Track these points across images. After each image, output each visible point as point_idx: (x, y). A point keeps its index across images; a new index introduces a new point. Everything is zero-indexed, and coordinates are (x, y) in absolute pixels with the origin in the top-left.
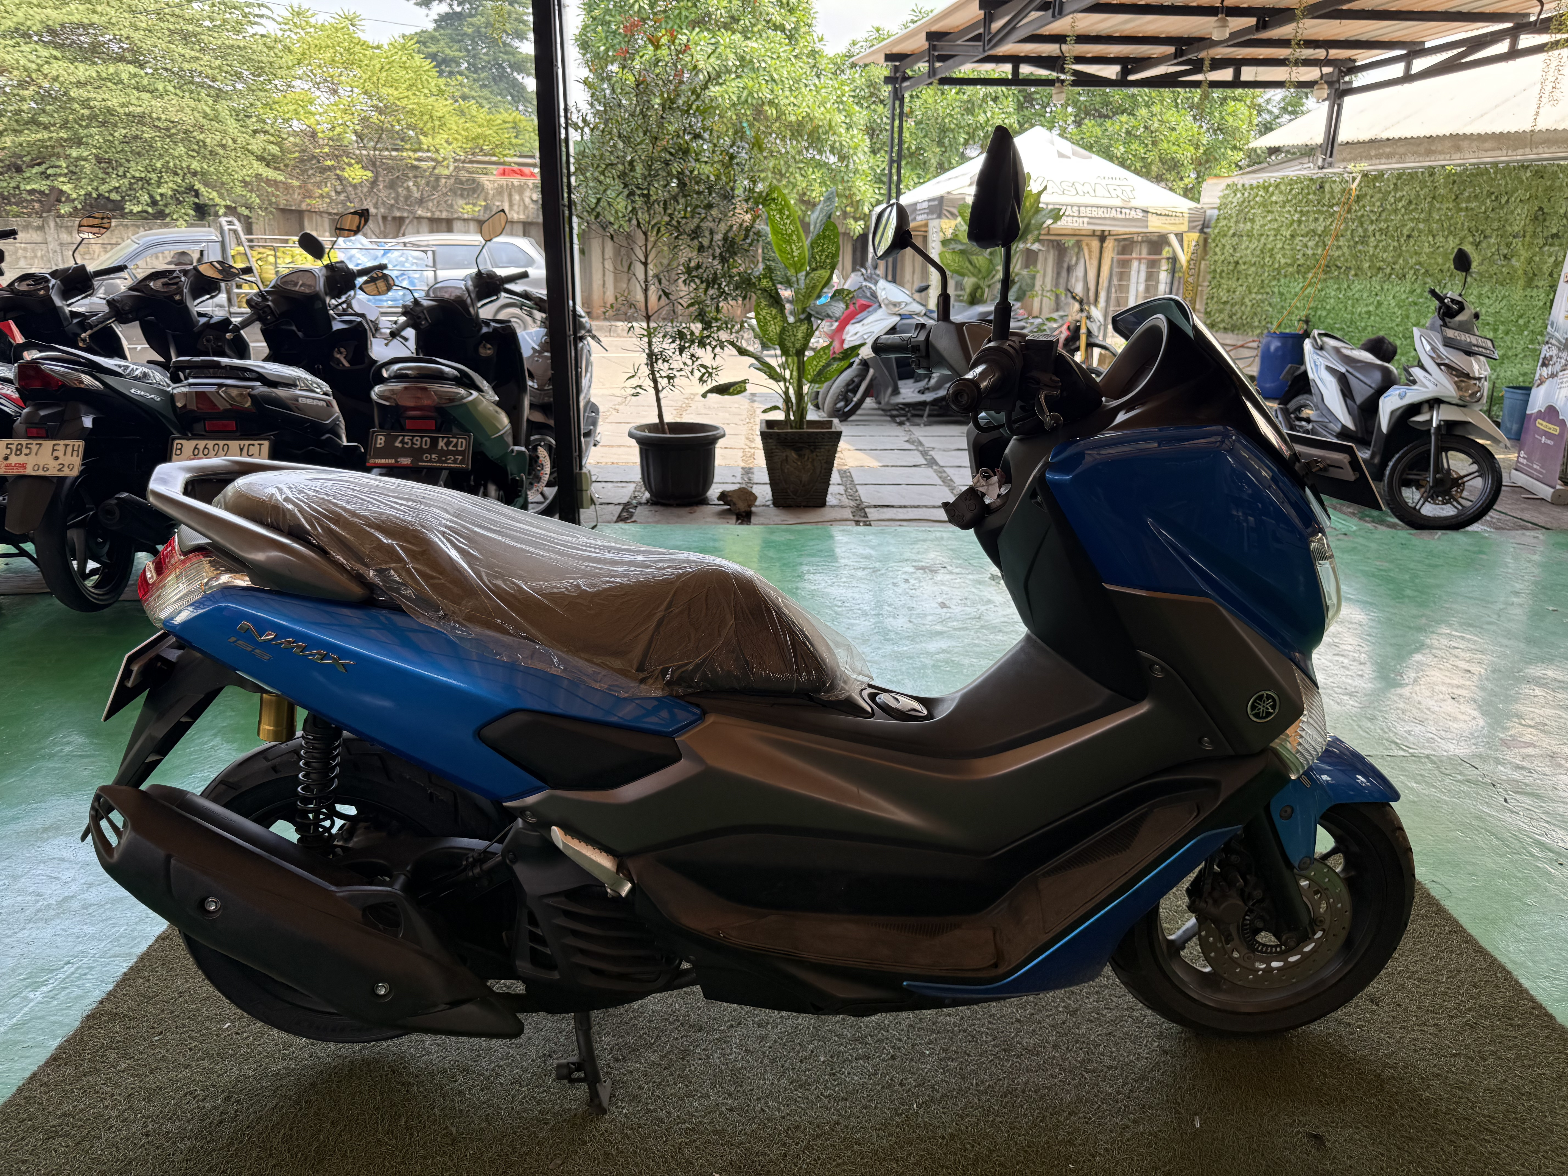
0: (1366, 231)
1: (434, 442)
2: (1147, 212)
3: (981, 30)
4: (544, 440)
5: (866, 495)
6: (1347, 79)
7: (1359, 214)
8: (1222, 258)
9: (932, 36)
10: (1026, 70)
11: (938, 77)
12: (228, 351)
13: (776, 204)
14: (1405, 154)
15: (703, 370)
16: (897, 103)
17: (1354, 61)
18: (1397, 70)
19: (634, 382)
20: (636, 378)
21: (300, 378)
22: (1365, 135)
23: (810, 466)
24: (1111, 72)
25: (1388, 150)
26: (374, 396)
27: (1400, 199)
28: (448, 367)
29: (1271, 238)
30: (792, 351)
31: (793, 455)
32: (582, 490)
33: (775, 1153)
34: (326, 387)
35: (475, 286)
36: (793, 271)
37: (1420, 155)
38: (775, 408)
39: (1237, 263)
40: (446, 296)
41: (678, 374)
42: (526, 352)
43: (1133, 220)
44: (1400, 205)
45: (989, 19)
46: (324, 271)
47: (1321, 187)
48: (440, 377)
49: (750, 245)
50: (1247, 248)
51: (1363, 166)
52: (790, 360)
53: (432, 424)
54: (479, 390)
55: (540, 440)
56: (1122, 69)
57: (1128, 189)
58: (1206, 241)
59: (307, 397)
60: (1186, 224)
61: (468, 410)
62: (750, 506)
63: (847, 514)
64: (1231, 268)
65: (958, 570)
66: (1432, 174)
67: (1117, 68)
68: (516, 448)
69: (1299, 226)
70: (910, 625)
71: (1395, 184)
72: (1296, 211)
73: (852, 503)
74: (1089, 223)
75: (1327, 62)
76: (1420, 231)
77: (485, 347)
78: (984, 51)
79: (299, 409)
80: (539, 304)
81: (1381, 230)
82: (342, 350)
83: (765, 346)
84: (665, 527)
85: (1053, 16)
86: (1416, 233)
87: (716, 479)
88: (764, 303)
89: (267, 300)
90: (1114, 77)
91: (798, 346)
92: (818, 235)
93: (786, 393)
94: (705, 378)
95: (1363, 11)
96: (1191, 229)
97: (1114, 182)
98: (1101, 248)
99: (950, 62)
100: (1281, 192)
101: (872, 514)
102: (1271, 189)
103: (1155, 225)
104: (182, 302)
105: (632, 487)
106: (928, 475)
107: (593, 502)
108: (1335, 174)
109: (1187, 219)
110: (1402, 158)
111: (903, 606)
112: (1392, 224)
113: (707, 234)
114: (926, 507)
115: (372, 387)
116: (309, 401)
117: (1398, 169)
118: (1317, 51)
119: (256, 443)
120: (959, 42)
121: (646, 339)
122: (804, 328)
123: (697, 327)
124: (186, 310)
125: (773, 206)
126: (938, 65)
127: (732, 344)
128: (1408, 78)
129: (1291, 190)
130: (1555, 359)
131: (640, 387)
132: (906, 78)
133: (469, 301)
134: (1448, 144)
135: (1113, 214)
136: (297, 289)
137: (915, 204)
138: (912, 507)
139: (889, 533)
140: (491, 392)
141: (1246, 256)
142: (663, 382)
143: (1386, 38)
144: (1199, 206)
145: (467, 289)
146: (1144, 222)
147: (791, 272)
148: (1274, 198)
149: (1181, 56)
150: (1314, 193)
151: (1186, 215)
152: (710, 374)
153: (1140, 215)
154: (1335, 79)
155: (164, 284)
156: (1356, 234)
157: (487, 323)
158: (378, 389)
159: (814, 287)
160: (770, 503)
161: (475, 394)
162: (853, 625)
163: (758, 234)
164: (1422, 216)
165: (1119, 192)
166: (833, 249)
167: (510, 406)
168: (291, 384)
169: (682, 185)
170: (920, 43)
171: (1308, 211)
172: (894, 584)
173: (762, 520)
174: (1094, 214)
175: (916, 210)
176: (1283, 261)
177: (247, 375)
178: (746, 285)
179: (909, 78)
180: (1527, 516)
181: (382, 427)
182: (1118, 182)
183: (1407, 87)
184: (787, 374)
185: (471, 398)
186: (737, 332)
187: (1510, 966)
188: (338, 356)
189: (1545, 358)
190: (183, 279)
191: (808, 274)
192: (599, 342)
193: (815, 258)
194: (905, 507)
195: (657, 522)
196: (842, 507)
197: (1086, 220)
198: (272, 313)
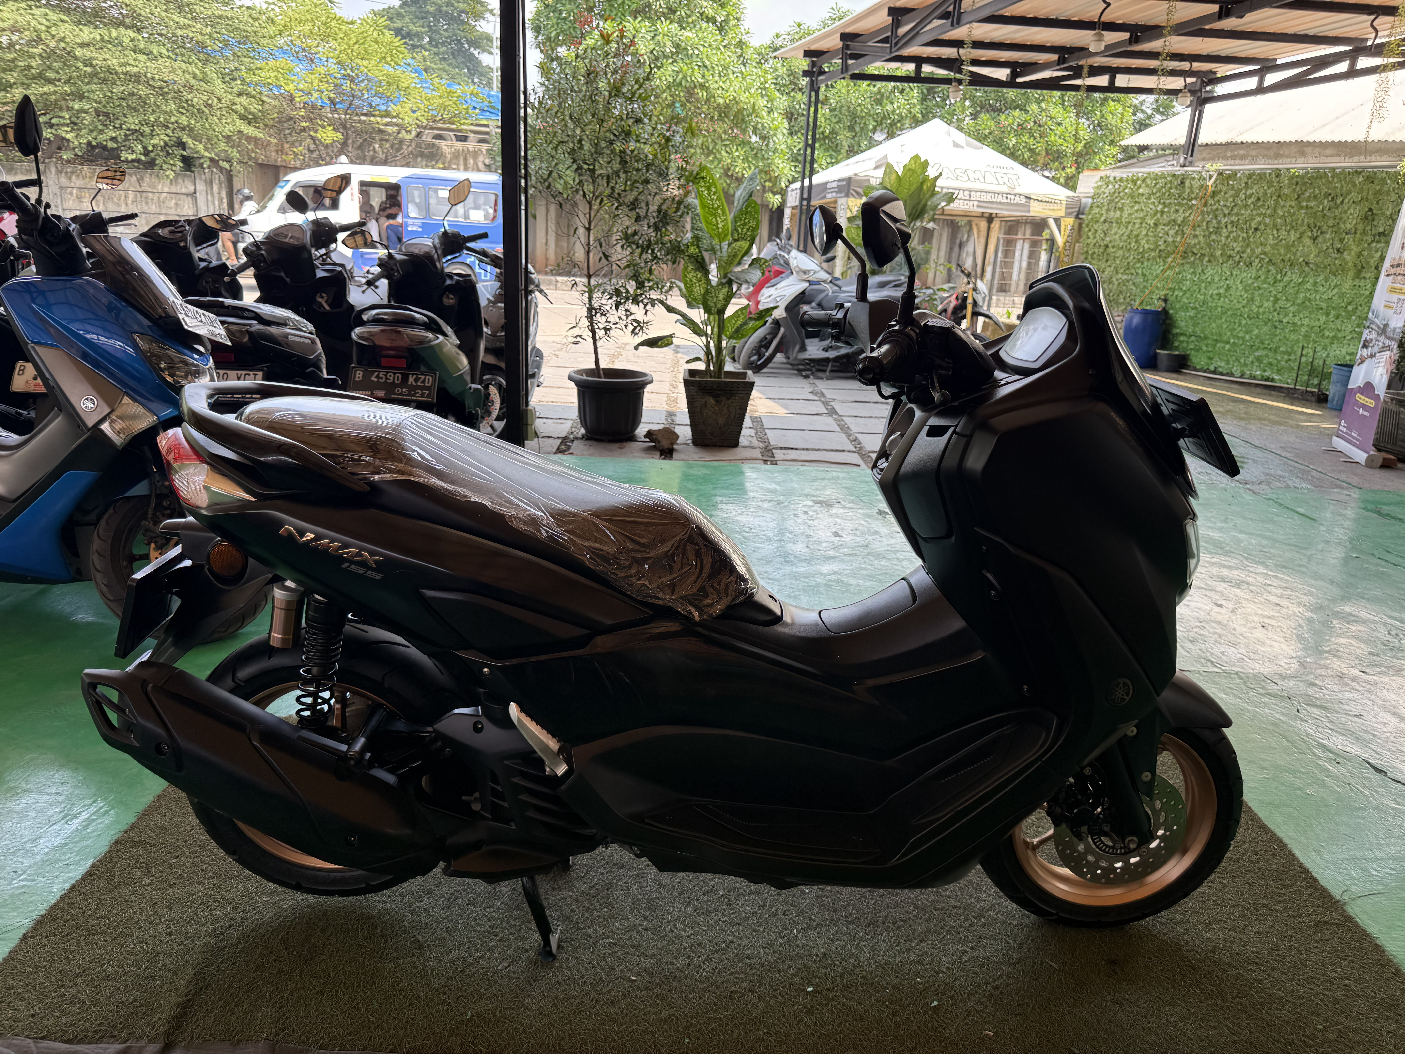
0: (1219, 222)
1: (405, 378)
2: (1030, 198)
3: (889, 34)
4: (495, 380)
5: (774, 438)
6: (1208, 88)
7: (1214, 207)
8: (1094, 241)
9: (846, 37)
10: (927, 69)
11: (850, 73)
12: (224, 292)
13: (705, 182)
14: (1257, 157)
15: (635, 324)
16: (813, 94)
17: (1215, 73)
18: (1252, 83)
19: (576, 331)
20: (577, 329)
21: (289, 318)
22: (1222, 139)
23: (725, 411)
24: (1002, 74)
25: (1242, 152)
26: (354, 336)
27: (1250, 197)
28: (419, 314)
29: (1137, 226)
30: (714, 310)
31: (712, 401)
32: (527, 425)
33: (681, 962)
34: (311, 327)
35: (442, 244)
36: (717, 240)
37: (1270, 158)
38: (697, 359)
39: (1107, 246)
40: (417, 251)
41: (613, 327)
42: (483, 302)
43: (1018, 205)
44: (1250, 201)
45: (896, 24)
46: (311, 226)
47: (1182, 183)
48: (411, 322)
49: (681, 216)
50: (1115, 234)
51: (1219, 165)
52: (712, 317)
53: (403, 363)
54: (444, 334)
55: (492, 380)
56: (1012, 72)
57: (1014, 177)
58: (1080, 225)
59: (295, 335)
60: (1064, 210)
61: (434, 351)
62: (672, 444)
63: (757, 454)
64: (1101, 250)
65: (850, 505)
66: (1278, 176)
67: (1007, 71)
68: (474, 386)
69: (1162, 216)
70: (807, 550)
71: (1246, 183)
72: (1159, 202)
73: (761, 445)
74: (978, 206)
75: (1191, 73)
76: (1266, 225)
77: (448, 297)
78: (891, 52)
79: (288, 345)
80: (495, 261)
81: (1232, 222)
82: (324, 295)
83: (690, 305)
84: (598, 459)
85: (952, 25)
86: (1262, 227)
87: (643, 420)
88: (691, 267)
89: (261, 249)
90: (1004, 79)
91: (719, 306)
92: (741, 210)
93: (707, 346)
94: (637, 331)
95: (1223, 30)
96: (1068, 215)
97: (1002, 171)
98: (989, 228)
99: (861, 60)
100: (1147, 186)
101: (779, 454)
102: (1139, 182)
103: (1037, 210)
104: (186, 248)
105: (569, 423)
106: (829, 422)
107: (536, 435)
108: (1194, 171)
109: (1064, 206)
110: (1254, 160)
111: (802, 534)
112: (1242, 218)
113: (643, 205)
114: (825, 450)
115: (352, 329)
116: (297, 339)
117: (1249, 170)
118: (1183, 63)
119: (251, 373)
120: (870, 44)
121: (587, 295)
122: (725, 290)
123: (632, 286)
124: (190, 255)
125: (702, 183)
126: (850, 62)
127: (661, 302)
128: (1260, 90)
129: (1156, 184)
130: (1374, 342)
131: (580, 336)
132: (822, 72)
133: (436, 256)
134: (1294, 149)
135: (1000, 199)
136: (287, 240)
137: (826, 183)
138: (813, 450)
139: (793, 472)
140: (454, 337)
141: (1115, 240)
142: (600, 333)
143: (1243, 55)
144: (1075, 195)
145: (435, 247)
146: (1027, 207)
147: (715, 242)
148: (1141, 191)
149: (1064, 63)
150: (1176, 188)
151: (1064, 202)
152: (642, 328)
153: (1023, 200)
154: (1197, 88)
155: (171, 232)
156: (1211, 226)
157: (450, 276)
158: (358, 330)
159: (735, 255)
160: (690, 442)
161: (441, 338)
162: (758, 548)
163: (688, 207)
164: (1268, 212)
165: (1006, 180)
166: (753, 224)
167: (469, 349)
168: (282, 323)
169: (624, 162)
170: (835, 42)
171: (1170, 204)
172: (795, 515)
173: (682, 456)
174: (983, 198)
175: (827, 188)
176: (1146, 246)
177: (246, 314)
178: (676, 251)
179: (825, 72)
180: (1343, 477)
181: (359, 363)
182: (1005, 171)
183: (1259, 98)
184: (709, 330)
185: (437, 342)
186: (667, 292)
187: (1286, 840)
188: (320, 300)
189: (1366, 341)
190: (187, 228)
191: (730, 244)
192: (545, 295)
193: (737, 231)
194: (807, 449)
195: (592, 455)
196: (753, 447)
197: (976, 203)
198: (265, 261)
